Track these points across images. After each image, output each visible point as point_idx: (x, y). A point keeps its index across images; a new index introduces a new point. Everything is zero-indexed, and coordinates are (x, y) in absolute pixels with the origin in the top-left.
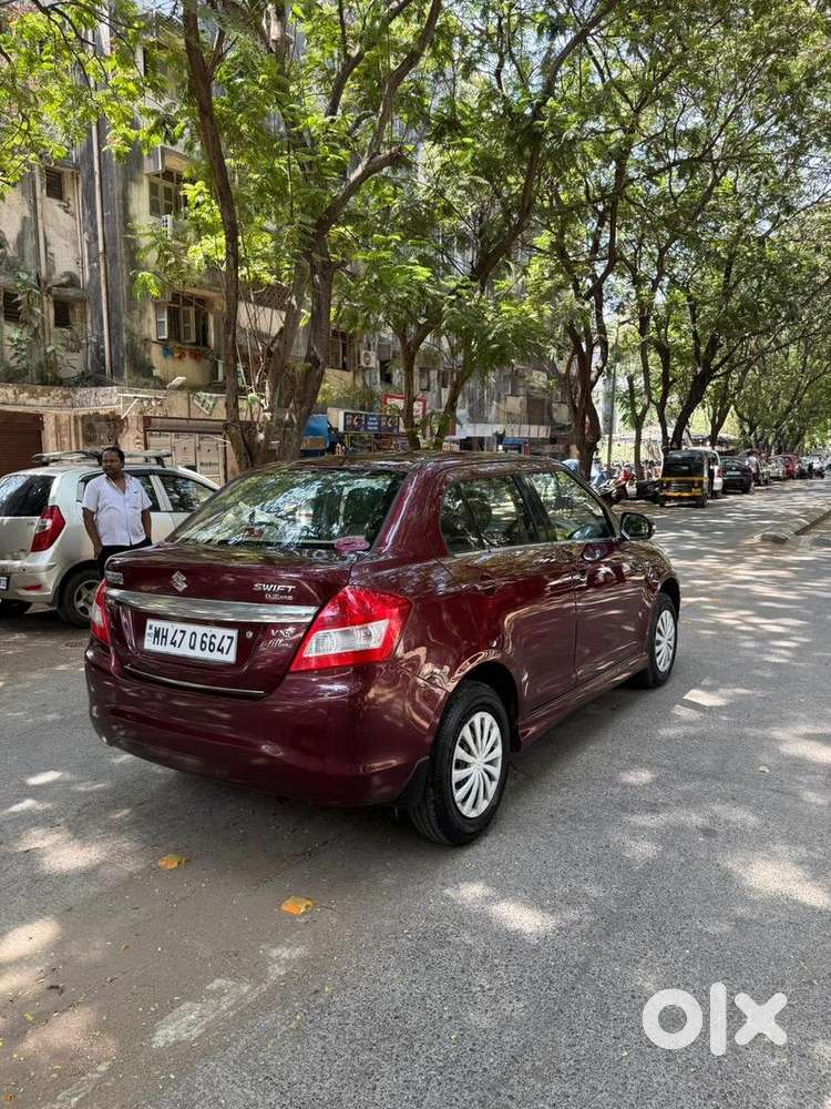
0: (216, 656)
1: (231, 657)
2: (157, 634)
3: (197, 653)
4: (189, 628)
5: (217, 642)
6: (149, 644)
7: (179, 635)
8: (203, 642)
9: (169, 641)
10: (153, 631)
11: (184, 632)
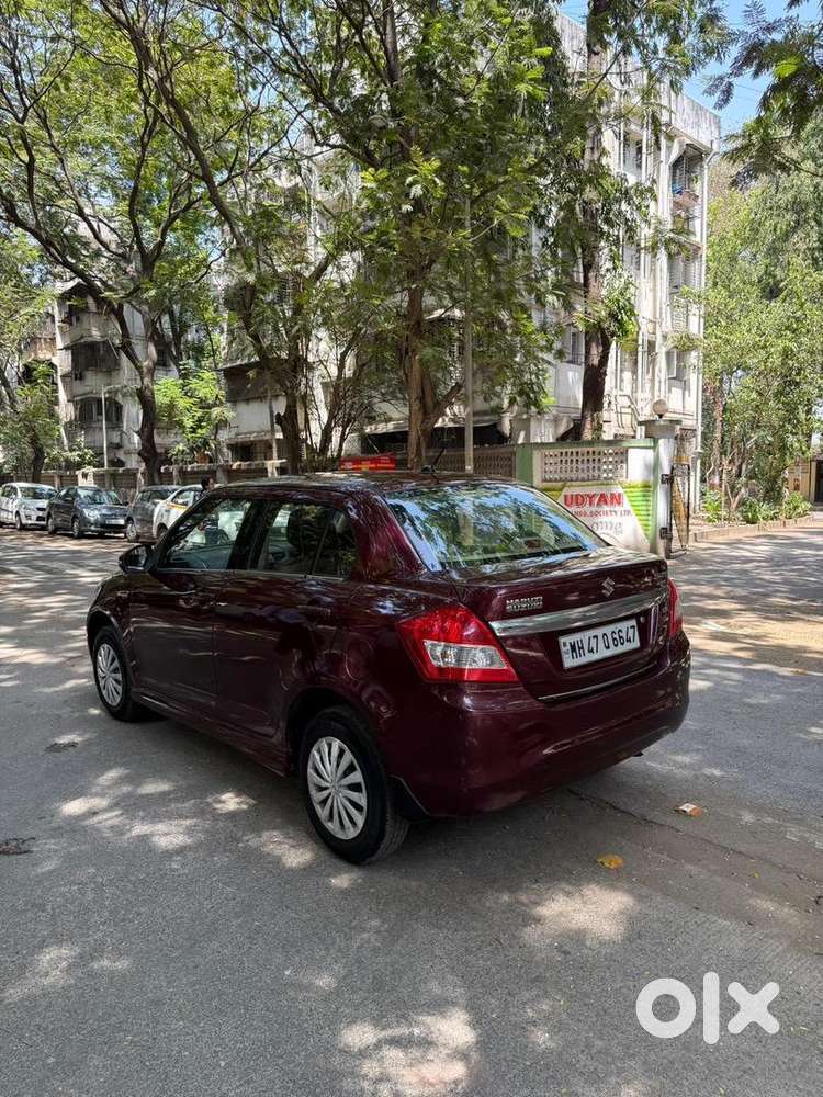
0: (628, 647)
1: (636, 644)
2: (573, 648)
3: (613, 651)
4: (599, 632)
5: (623, 635)
6: (569, 662)
7: (593, 641)
8: (614, 639)
9: (586, 651)
10: (568, 647)
11: (596, 637)
